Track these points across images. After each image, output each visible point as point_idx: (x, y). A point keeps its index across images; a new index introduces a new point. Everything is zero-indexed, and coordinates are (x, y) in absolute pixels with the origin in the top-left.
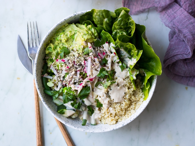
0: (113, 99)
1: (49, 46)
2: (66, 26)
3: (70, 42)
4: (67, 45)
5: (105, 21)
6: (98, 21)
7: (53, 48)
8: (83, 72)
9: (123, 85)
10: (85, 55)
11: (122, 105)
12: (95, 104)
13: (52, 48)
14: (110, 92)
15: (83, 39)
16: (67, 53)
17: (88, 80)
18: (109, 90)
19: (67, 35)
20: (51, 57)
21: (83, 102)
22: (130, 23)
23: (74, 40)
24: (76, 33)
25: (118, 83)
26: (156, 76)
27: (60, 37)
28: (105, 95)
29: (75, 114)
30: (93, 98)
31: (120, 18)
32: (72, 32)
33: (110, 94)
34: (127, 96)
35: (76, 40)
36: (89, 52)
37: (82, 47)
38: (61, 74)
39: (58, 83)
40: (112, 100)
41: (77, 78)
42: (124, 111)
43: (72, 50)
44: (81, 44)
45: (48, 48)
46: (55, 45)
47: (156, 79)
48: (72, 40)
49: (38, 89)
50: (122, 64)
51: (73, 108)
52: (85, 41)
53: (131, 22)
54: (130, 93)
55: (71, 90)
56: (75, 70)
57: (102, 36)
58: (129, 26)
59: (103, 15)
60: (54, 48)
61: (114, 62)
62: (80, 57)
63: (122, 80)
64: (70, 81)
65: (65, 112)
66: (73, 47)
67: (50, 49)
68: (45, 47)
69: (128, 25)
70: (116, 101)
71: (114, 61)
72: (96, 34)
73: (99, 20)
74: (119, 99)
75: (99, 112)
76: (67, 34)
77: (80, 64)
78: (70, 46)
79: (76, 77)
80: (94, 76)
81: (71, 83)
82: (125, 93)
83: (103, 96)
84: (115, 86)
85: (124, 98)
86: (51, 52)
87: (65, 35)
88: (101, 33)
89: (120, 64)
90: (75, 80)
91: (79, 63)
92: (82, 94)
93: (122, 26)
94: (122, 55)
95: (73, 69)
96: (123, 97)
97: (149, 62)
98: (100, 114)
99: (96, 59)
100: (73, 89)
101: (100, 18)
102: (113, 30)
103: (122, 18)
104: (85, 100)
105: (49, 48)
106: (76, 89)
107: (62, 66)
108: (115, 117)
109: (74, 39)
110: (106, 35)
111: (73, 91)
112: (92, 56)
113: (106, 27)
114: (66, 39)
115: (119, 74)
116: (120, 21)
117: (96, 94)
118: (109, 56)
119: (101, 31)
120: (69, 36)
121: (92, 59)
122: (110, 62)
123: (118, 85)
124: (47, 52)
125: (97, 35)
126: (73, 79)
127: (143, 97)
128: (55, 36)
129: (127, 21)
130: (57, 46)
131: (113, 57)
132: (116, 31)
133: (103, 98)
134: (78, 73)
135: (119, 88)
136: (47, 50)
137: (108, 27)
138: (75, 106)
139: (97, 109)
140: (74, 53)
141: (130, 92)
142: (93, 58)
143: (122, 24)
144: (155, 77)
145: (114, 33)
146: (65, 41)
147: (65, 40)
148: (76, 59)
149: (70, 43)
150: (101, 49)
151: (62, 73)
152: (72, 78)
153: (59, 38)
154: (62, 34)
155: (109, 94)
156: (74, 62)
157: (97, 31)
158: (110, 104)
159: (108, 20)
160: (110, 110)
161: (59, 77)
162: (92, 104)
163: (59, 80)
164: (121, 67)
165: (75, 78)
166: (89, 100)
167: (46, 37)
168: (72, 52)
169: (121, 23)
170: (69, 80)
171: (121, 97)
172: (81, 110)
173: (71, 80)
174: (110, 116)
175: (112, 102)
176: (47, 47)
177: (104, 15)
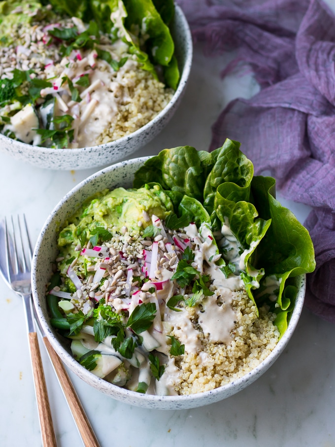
0: (209, 334)
1: (65, 229)
2: (104, 193)
3: (111, 219)
4: (106, 224)
5: (189, 172)
6: (174, 175)
7: (75, 233)
8: (140, 277)
9: (230, 301)
10: (145, 239)
11: (229, 348)
12: (166, 349)
13: (73, 232)
14: (202, 317)
15: (141, 207)
16: (105, 237)
17: (153, 286)
18: (199, 312)
19: (106, 205)
20: (70, 255)
21: (140, 342)
22: (242, 169)
23: (120, 216)
24: (127, 200)
25: (219, 297)
26: (303, 281)
27: (92, 208)
28: (190, 324)
29: (120, 372)
30: (161, 332)
31: (221, 156)
32: (118, 199)
33: (201, 322)
34: (241, 330)
35: (125, 215)
36: (153, 234)
37: (139, 225)
38: (92, 284)
39: (84, 305)
40: (206, 335)
41: (126, 285)
42: (234, 364)
43: (117, 233)
44: (137, 219)
45: (63, 234)
46: (79, 227)
47: (304, 287)
48: (116, 214)
49: (39, 305)
50: (227, 264)
51: (117, 353)
52: (145, 210)
53: (243, 166)
54: (247, 322)
55: (113, 310)
56: (124, 269)
57: (182, 209)
58: (240, 176)
59: (184, 159)
60: (78, 233)
61: (210, 261)
62: (133, 244)
63: (229, 291)
64: (110, 292)
65: (99, 363)
66: (120, 227)
67: (69, 234)
68: (58, 230)
69: (238, 174)
70: (215, 338)
71: (208, 260)
72: (169, 205)
73: (176, 172)
74: (221, 333)
75: (175, 368)
76: (106, 202)
77: (135, 259)
78: (113, 226)
79: (124, 282)
80: (165, 279)
81: (113, 294)
82: (235, 322)
83: (186, 325)
84: (213, 304)
85: (235, 334)
86: (70, 241)
87: (102, 204)
88: (181, 204)
89: (224, 265)
90: (122, 290)
91: (131, 256)
92: (137, 318)
93: (225, 175)
94: (226, 250)
95: (118, 266)
96: (232, 331)
97: (287, 257)
98: (179, 374)
99: (170, 247)
100: (118, 308)
101: (178, 168)
102: (207, 195)
103: (226, 157)
104: (144, 335)
105: (65, 234)
106: (125, 306)
107: (93, 263)
108: (213, 376)
109: (120, 213)
110: (190, 207)
111: (117, 312)
112: (161, 242)
113: (190, 186)
114: (104, 210)
115: (220, 283)
116: (220, 163)
117: (169, 323)
118: (198, 246)
119: (179, 199)
120: (110, 206)
121: (160, 249)
122: (199, 258)
123: (219, 302)
124: (61, 241)
125: (171, 207)
126: (119, 289)
127: (277, 334)
128: (79, 213)
129: (237, 165)
130: (84, 229)
131: (207, 249)
132: (211, 195)
133: (186, 329)
134: (130, 274)
135: (221, 308)
136: (62, 237)
137: (194, 187)
138: (121, 346)
139: (171, 361)
140: (121, 238)
141: (245, 321)
142: (162, 246)
143: (226, 170)
144: (302, 284)
145: (207, 201)
146: (101, 214)
147: (101, 211)
148: (127, 247)
149: (113, 221)
150: (181, 235)
151: (92, 282)
152: (116, 285)
153: (88, 210)
154: (96, 202)
155: (199, 323)
156: (121, 253)
157: (171, 200)
158: (202, 343)
159: (196, 170)
160: (201, 359)
161: (86, 290)
162: (161, 345)
163: (87, 296)
164: (224, 270)
165: (122, 286)
166: (154, 338)
167: (61, 205)
168: (117, 235)
169: (223, 169)
170: (108, 289)
171: (226, 329)
172: (133, 362)
173: (115, 290)
174: (201, 374)
175: (206, 340)
176: (63, 231)
177: (186, 159)
